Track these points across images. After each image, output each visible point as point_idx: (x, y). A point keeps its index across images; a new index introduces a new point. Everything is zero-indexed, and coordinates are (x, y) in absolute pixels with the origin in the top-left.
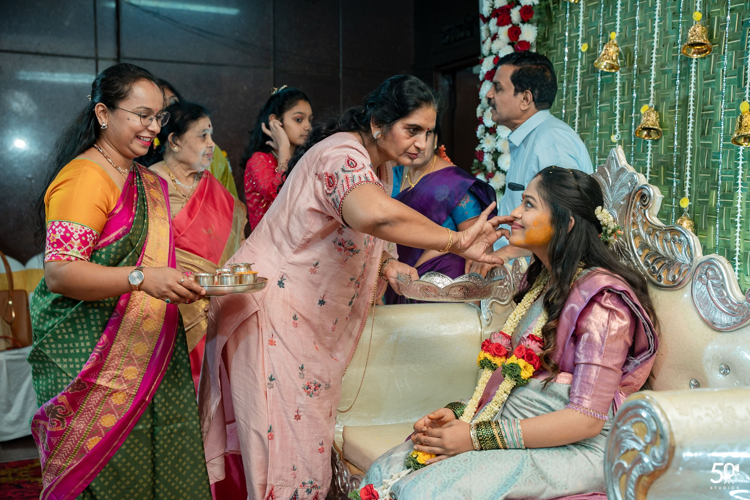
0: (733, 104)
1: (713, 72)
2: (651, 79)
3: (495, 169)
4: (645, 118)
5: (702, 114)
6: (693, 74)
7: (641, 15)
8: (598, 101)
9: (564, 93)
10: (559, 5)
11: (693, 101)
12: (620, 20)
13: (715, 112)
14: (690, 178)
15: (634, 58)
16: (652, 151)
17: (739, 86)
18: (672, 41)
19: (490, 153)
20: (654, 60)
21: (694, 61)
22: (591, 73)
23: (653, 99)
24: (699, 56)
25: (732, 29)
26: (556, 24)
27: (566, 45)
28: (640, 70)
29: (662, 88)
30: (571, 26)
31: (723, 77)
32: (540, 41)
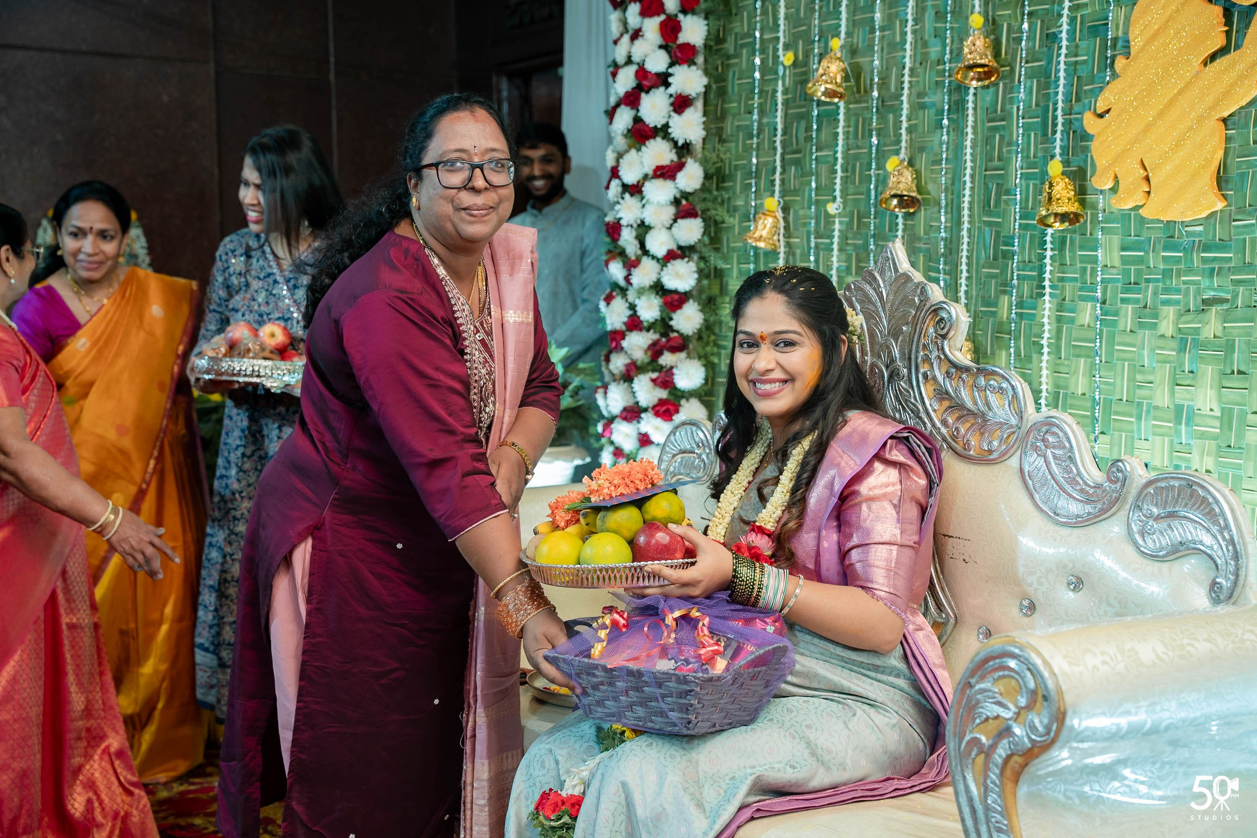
0: (1035, 163)
1: (1002, 110)
2: (901, 116)
3: (639, 252)
4: (895, 179)
5: (985, 175)
6: (970, 112)
7: (883, 12)
8: (814, 148)
9: (755, 132)
11: (972, 154)
12: (847, 19)
13: (1007, 172)
14: (967, 275)
15: (872, 80)
16: (904, 230)
17: (1045, 134)
18: (934, 57)
19: (632, 226)
20: (906, 85)
21: (972, 91)
22: (800, 100)
23: (906, 148)
24: (980, 83)
25: (1030, 44)
26: (739, 17)
27: (757, 53)
28: (882, 99)
29: (920, 130)
30: (765, 23)
31: (1018, 119)
32: (712, 43)
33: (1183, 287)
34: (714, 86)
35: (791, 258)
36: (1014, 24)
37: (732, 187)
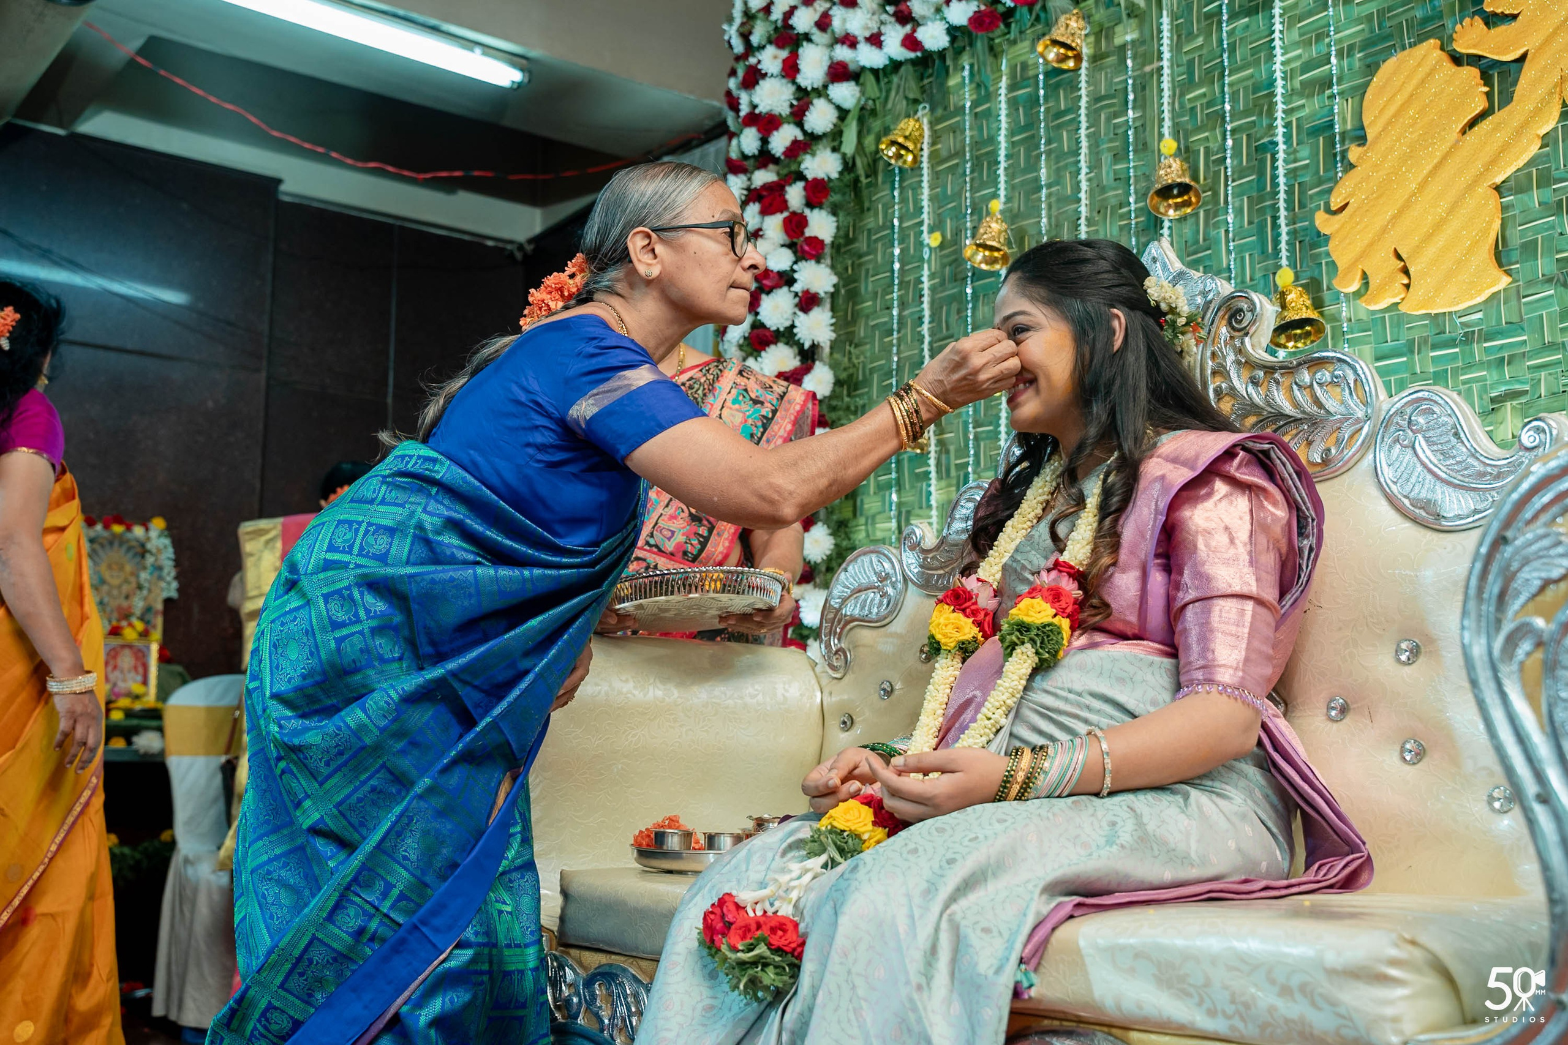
1: (1205, 240)
7: (1048, 167)
8: (970, 327)
9: (895, 326)
10: (877, 179)
12: (1006, 182)
17: (1264, 251)
18: (1114, 202)
21: (1166, 224)
22: (951, 282)
24: (1176, 214)
25: (1235, 162)
26: (872, 213)
27: (896, 243)
30: (905, 209)
31: (1227, 243)
32: (841, 241)
33: (1461, 387)
34: (843, 291)
35: (944, 457)
36: (1214, 146)
37: (867, 393)
